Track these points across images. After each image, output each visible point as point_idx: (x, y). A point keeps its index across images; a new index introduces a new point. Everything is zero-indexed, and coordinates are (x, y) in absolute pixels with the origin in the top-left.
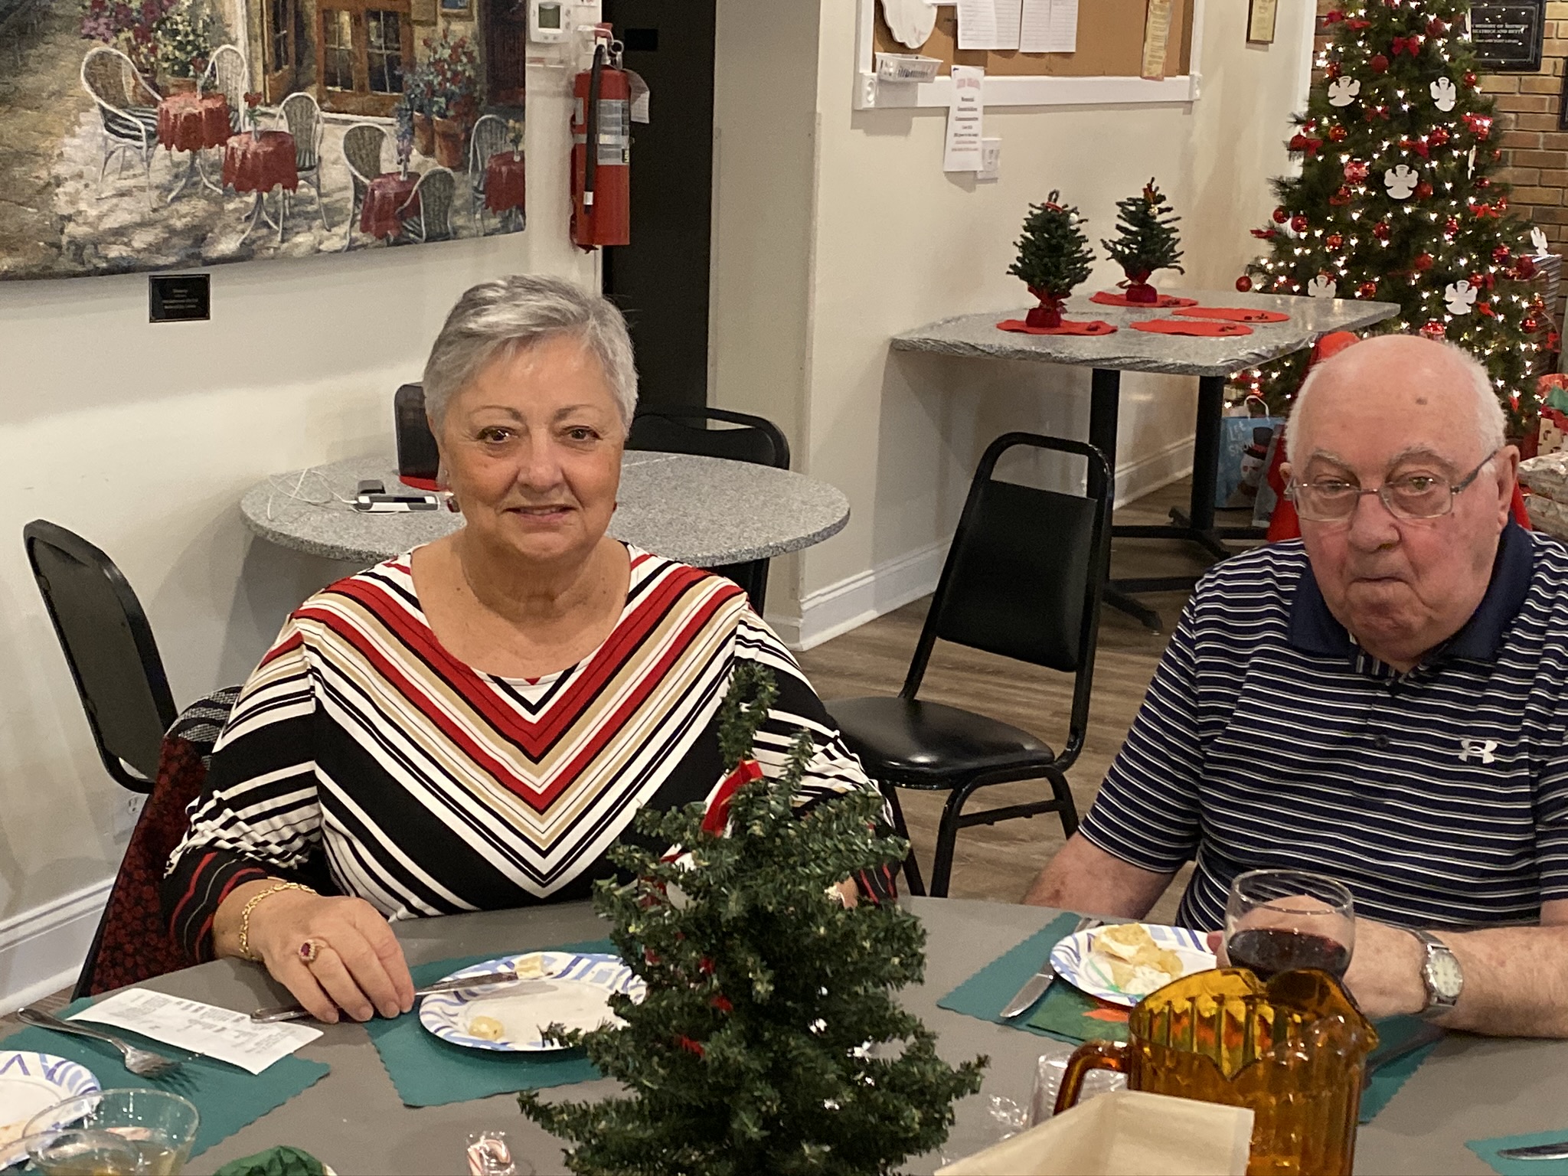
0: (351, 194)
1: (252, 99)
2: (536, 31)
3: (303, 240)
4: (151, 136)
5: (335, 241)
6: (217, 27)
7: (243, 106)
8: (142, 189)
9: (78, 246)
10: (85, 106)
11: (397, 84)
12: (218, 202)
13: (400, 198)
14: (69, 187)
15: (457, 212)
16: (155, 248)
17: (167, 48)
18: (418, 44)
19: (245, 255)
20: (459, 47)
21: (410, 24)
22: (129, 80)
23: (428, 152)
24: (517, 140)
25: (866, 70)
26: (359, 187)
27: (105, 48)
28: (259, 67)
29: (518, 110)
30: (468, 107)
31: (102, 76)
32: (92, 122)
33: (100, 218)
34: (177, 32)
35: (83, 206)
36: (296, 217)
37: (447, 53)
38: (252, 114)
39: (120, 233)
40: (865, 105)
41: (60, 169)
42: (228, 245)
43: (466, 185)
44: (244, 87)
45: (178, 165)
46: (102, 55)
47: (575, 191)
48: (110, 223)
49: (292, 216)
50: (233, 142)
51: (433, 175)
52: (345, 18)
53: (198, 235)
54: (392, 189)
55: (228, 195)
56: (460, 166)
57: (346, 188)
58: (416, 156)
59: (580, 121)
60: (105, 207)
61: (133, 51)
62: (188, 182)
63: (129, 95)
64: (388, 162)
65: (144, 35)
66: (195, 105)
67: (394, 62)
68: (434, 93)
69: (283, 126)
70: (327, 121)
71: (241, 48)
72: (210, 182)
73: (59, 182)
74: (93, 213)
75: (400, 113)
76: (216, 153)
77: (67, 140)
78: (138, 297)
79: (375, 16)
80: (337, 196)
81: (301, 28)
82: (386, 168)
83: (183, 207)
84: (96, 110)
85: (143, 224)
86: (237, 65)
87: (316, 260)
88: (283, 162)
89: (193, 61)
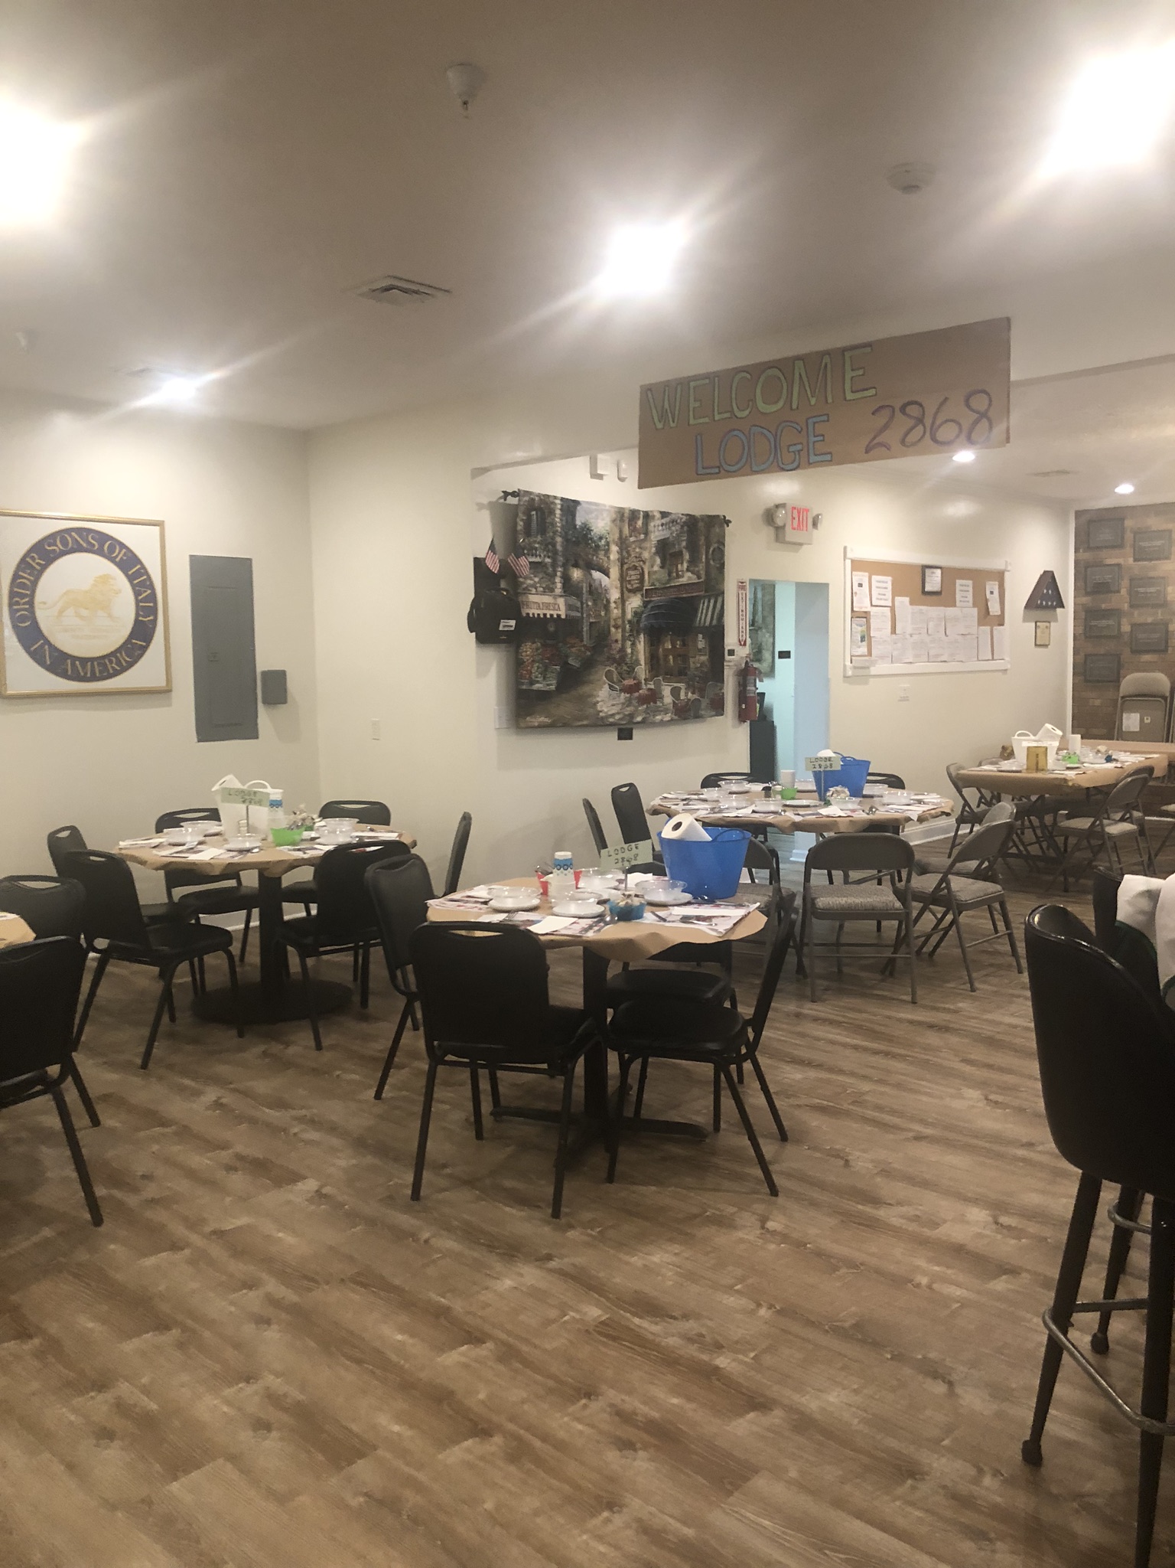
0: (672, 705)
1: (645, 680)
2: (727, 657)
3: (659, 718)
4: (620, 690)
5: (667, 718)
6: (637, 663)
7: (643, 681)
8: (618, 704)
9: (602, 718)
10: (605, 683)
11: (686, 675)
12: (636, 707)
13: (686, 706)
14: (600, 704)
15: (702, 710)
16: (620, 719)
17: (625, 668)
18: (691, 663)
19: (643, 722)
20: (702, 664)
21: (689, 658)
22: (615, 676)
23: (693, 693)
24: (721, 689)
25: (848, 663)
26: (674, 702)
27: (610, 668)
28: (647, 671)
29: (722, 681)
30: (706, 680)
31: (609, 675)
32: (607, 686)
33: (607, 711)
34: (627, 664)
35: (603, 709)
36: (657, 711)
37: (699, 665)
38: (646, 684)
39: (613, 715)
40: (847, 675)
41: (599, 699)
42: (639, 719)
43: (705, 702)
44: (643, 677)
45: (626, 698)
46: (609, 670)
47: (740, 705)
48: (610, 713)
50: (641, 691)
51: (695, 699)
52: (671, 657)
53: (631, 716)
54: (683, 704)
55: (639, 706)
56: (703, 697)
57: (670, 704)
58: (690, 695)
59: (741, 683)
60: (609, 709)
61: (616, 669)
62: (629, 703)
63: (615, 680)
64: (682, 697)
65: (619, 664)
66: (631, 682)
67: (684, 668)
68: (696, 676)
69: (653, 687)
70: (665, 685)
71: (643, 667)
72: (634, 702)
73: (598, 702)
75: (686, 682)
76: (636, 694)
77: (600, 692)
78: (615, 735)
79: (680, 656)
80: (668, 706)
81: (658, 660)
83: (628, 709)
84: (607, 684)
85: (618, 713)
86: (642, 671)
87: (662, 724)
88: (654, 696)
89: (631, 671)
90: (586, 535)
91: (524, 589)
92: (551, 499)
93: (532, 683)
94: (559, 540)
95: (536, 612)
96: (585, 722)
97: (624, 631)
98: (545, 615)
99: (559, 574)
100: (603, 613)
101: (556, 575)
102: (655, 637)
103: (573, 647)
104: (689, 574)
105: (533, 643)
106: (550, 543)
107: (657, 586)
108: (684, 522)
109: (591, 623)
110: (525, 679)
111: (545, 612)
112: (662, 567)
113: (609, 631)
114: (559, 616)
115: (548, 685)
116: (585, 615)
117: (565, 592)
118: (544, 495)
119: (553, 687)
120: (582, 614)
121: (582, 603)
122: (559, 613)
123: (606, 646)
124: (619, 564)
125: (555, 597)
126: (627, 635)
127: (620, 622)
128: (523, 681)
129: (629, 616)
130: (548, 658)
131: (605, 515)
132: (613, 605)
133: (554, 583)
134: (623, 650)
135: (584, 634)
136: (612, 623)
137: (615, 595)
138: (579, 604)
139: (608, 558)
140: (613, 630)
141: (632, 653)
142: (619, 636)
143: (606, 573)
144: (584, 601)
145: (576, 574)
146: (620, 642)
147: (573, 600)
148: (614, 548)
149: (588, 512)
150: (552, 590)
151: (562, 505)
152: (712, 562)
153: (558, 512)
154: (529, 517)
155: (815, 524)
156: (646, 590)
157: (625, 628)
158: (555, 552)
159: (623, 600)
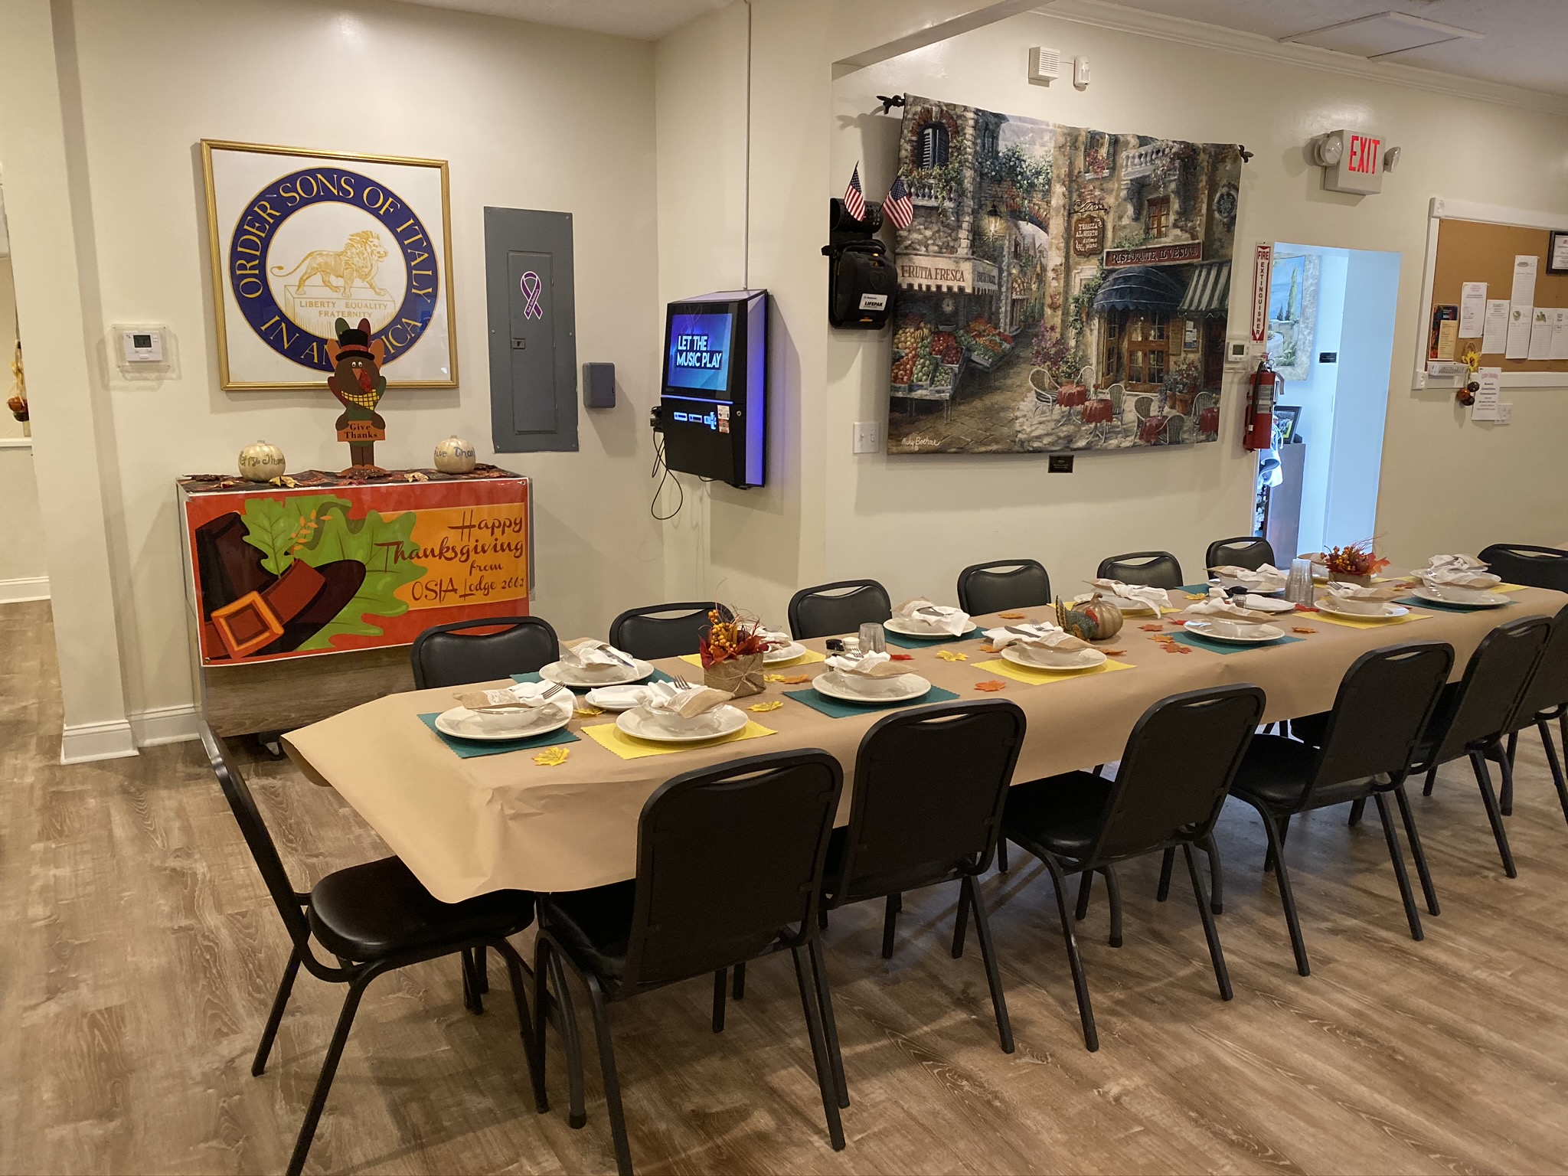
0: (1136, 424)
1: (1096, 387)
2: (1231, 356)
3: (1114, 442)
4: (1054, 401)
5: (1127, 443)
6: (1085, 360)
7: (1092, 389)
8: (1049, 421)
9: (1022, 442)
10: (1029, 390)
11: (1161, 380)
12: (1079, 426)
13: (1157, 426)
14: (1021, 420)
15: (1184, 432)
16: (1052, 444)
17: (1064, 368)
18: (1172, 363)
19: (1088, 449)
20: (1191, 365)
21: (1168, 355)
22: (1047, 380)
23: (1172, 407)
24: (1216, 403)
25: (1421, 370)
26: (1140, 422)
27: (1040, 368)
28: (1100, 374)
29: (1218, 389)
30: (1194, 389)
31: (1037, 379)
32: (1032, 396)
33: (1031, 432)
34: (1068, 362)
35: (1025, 427)
36: (1112, 432)
37: (1185, 367)
38: (1096, 393)
39: (1039, 438)
40: (1418, 387)
41: (1018, 414)
42: (1082, 443)
43: (1190, 422)
44: (1093, 382)
45: (1063, 412)
46: (1038, 371)
47: (1246, 425)
48: (1035, 434)
49: (1109, 432)
50: (1087, 403)
51: (1174, 417)
52: (1140, 354)
53: (1070, 439)
54: (1154, 422)
55: (1083, 424)
56: (1188, 414)
57: (1134, 422)
58: (1167, 409)
59: (1251, 394)
60: (1033, 428)
61: (1050, 369)
62: (1068, 418)
63: (1047, 386)
64: (1154, 411)
65: (1055, 363)
66: (1074, 389)
67: (1160, 371)
68: (1177, 383)
69: (1108, 397)
70: (1128, 395)
71: (1093, 368)
72: (1077, 419)
73: (1017, 418)
74: (1029, 430)
75: (1161, 392)
76: (1080, 408)
77: (1022, 403)
78: (1046, 464)
79: (1153, 352)
80: (1130, 425)
81: (1119, 358)
82: (1152, 414)
83: (1064, 428)
84: (1034, 392)
85: (1047, 435)
86: (1091, 374)
87: (1119, 450)
88: (1108, 411)
89: (1074, 372)
90: (1014, 167)
91: (906, 248)
92: (959, 111)
93: (911, 389)
94: (968, 174)
95: (925, 282)
96: (995, 447)
97: (1066, 313)
98: (939, 287)
99: (965, 225)
100: (1034, 287)
101: (960, 227)
102: (1117, 321)
103: (980, 335)
104: (1178, 232)
105: (918, 328)
106: (952, 179)
107: (1126, 248)
108: (1175, 154)
109: (1014, 301)
110: (903, 382)
111: (939, 282)
112: (1136, 219)
113: (1042, 314)
114: (961, 289)
115: (939, 392)
116: (1004, 289)
117: (973, 253)
118: (947, 105)
119: (946, 396)
120: (1000, 286)
121: (1001, 271)
122: (962, 284)
123: (1036, 336)
124: (1066, 213)
125: (957, 261)
126: (1071, 319)
127: (1060, 301)
128: (898, 385)
129: (1076, 291)
130: (940, 352)
131: (1047, 138)
132: (1051, 274)
133: (956, 239)
134: (1062, 341)
135: (1002, 316)
136: (1048, 301)
137: (1055, 259)
138: (995, 273)
139: (1048, 203)
140: (1048, 311)
141: (1077, 346)
142: (1057, 321)
143: (1043, 225)
144: (1005, 268)
145: (993, 226)
146: (1058, 330)
147: (987, 266)
148: (1059, 189)
149: (1019, 133)
150: (953, 250)
151: (976, 122)
152: (1217, 215)
153: (969, 131)
154: (922, 139)
155: (1387, 164)
156: (1108, 253)
157: (1068, 309)
158: (962, 193)
159: (1067, 267)
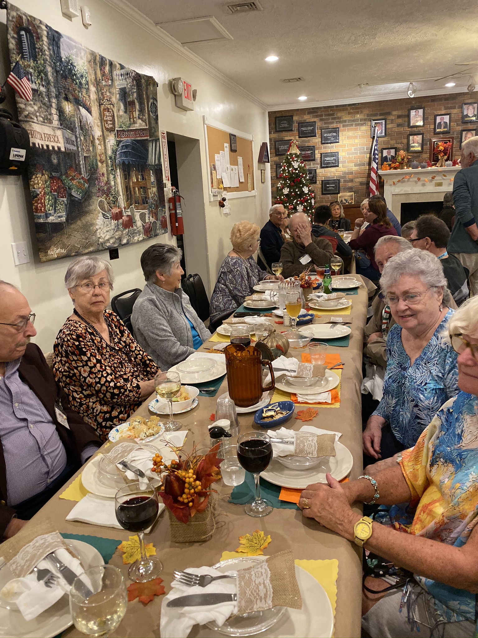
0: (142, 227)
1: (125, 208)
2: (165, 189)
3: (136, 239)
4: (111, 218)
5: (141, 238)
6: (118, 193)
7: (124, 210)
8: (110, 230)
10: (99, 213)
11: (147, 203)
12: (122, 231)
14: (99, 231)
15: (158, 230)
17: (111, 198)
18: (149, 193)
19: (128, 244)
20: (155, 194)
21: (147, 189)
22: (106, 206)
23: (152, 217)
24: (165, 213)
25: (210, 193)
27: (101, 199)
28: (125, 201)
29: (164, 206)
30: (157, 207)
31: (101, 205)
32: (101, 215)
33: (105, 237)
34: (112, 194)
35: (101, 235)
36: (134, 233)
37: (153, 195)
38: (125, 212)
39: (108, 240)
40: (211, 200)
41: (97, 227)
42: (125, 241)
43: (159, 223)
44: (123, 206)
45: (115, 224)
46: (101, 201)
47: (172, 225)
48: (106, 238)
50: (123, 218)
51: (153, 222)
52: (137, 189)
53: (120, 239)
54: (148, 226)
55: (124, 230)
56: (157, 219)
57: (140, 227)
59: (171, 208)
60: (105, 235)
61: (106, 199)
62: (117, 228)
63: (106, 209)
65: (107, 195)
66: (115, 210)
67: (146, 198)
68: (152, 204)
69: (129, 214)
70: (137, 212)
71: (122, 197)
72: (121, 227)
73: (97, 230)
74: (103, 236)
75: (148, 209)
76: (121, 221)
77: (97, 220)
78: (108, 255)
79: (141, 188)
80: (140, 228)
81: (130, 191)
82: (147, 221)
83: (117, 233)
84: (101, 213)
85: (111, 238)
86: (122, 201)
88: (130, 223)
89: (115, 201)
90: (70, 70)
91: (26, 116)
92: (37, 23)
93: (47, 216)
94: (49, 69)
95: (41, 142)
96: (91, 249)
97: (107, 166)
98: (48, 146)
99: (54, 105)
100: (91, 149)
101: (51, 106)
102: (126, 170)
103: (73, 179)
104: (140, 121)
105: (43, 175)
106: (41, 71)
107: (124, 129)
108: (134, 77)
109: (85, 157)
110: (42, 212)
111: (48, 143)
112: (125, 112)
113: (97, 165)
114: (59, 148)
115: (59, 217)
116: (80, 149)
117: (61, 125)
118: (31, 16)
119: (64, 219)
120: (78, 148)
121: (76, 137)
122: (59, 145)
123: (97, 179)
124: (98, 104)
125: (54, 129)
126: (110, 169)
127: (104, 158)
128: (39, 214)
129: (110, 153)
130: (55, 191)
131: (83, 54)
132: (97, 142)
133: (51, 114)
134: (108, 183)
135: (82, 166)
136: (98, 158)
137: (97, 132)
138: (74, 138)
139: (89, 96)
140: (99, 164)
141: (115, 185)
142: (104, 170)
143: (89, 110)
144: (78, 136)
145: (68, 108)
146: (106, 176)
147: (68, 133)
148: (93, 89)
149: (70, 47)
150: (50, 121)
151: (48, 33)
152: (151, 114)
153: (45, 39)
154: (20, 36)
155: (194, 97)
156: (117, 130)
157: (108, 163)
158: (48, 83)
159: (104, 138)
